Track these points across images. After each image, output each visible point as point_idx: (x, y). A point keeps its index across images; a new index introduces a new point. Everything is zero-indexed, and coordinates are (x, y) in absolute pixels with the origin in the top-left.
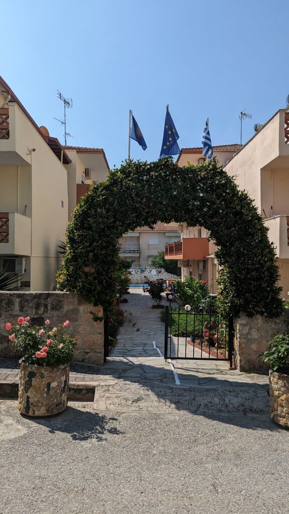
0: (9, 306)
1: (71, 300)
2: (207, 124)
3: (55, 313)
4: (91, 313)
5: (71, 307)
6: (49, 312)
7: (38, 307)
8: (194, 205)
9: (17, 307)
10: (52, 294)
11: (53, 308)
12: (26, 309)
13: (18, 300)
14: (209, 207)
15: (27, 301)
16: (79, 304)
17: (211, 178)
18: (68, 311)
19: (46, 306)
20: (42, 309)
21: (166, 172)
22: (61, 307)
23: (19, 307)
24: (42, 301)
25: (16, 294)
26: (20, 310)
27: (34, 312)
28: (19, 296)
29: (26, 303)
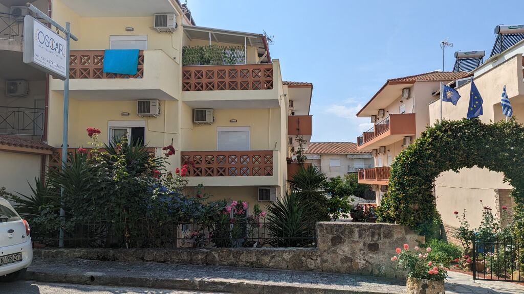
0: (350, 234)
1: (399, 230)
2: (504, 90)
3: (387, 240)
4: (416, 241)
5: (400, 236)
6: (382, 239)
7: (373, 235)
8: (504, 156)
9: (356, 235)
10: (384, 226)
11: (385, 237)
12: (364, 236)
13: (357, 229)
14: (517, 157)
15: (365, 230)
16: (406, 234)
17: (516, 134)
18: (398, 239)
19: (379, 235)
20: (376, 237)
21: (476, 130)
22: (392, 236)
23: (359, 235)
24: (376, 231)
25: (355, 225)
26: (359, 237)
27: (370, 239)
28: (358, 226)
29: (364, 232)
